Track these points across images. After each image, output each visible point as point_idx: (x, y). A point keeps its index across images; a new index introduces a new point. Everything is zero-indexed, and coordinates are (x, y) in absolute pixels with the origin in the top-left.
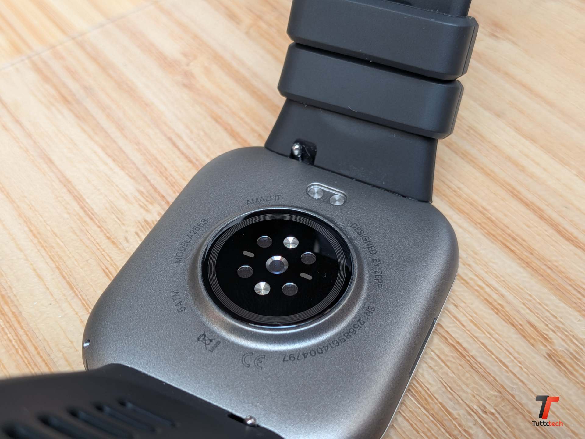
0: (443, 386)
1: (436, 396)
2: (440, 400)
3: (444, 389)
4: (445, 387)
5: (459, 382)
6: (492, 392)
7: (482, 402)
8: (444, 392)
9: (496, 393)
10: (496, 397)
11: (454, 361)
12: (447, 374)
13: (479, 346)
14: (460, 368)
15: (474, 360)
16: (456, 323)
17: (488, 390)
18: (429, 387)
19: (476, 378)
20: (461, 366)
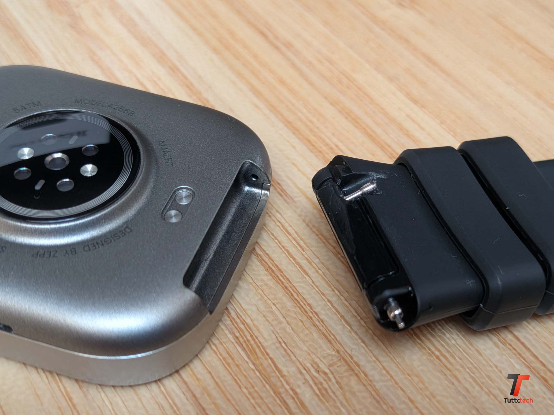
0: (278, 342)
1: (268, 351)
2: (271, 356)
3: (278, 345)
4: (280, 343)
5: (296, 338)
6: (328, 351)
7: (317, 360)
8: (277, 348)
9: (334, 353)
10: (333, 356)
11: (295, 316)
12: (284, 329)
13: (325, 303)
14: (301, 324)
15: (317, 318)
16: (305, 278)
17: (325, 349)
18: (262, 341)
19: (316, 335)
20: (302, 322)
